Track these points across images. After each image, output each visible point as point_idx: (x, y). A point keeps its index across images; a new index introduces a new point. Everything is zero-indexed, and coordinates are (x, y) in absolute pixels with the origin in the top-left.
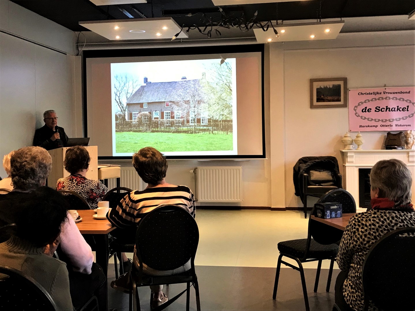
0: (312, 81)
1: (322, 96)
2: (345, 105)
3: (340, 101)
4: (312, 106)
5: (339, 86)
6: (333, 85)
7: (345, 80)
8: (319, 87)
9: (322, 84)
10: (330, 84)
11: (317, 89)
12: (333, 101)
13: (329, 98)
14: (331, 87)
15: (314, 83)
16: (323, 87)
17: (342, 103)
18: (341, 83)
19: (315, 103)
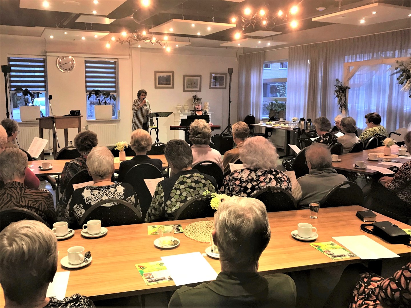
0: (156, 72)
1: (161, 82)
2: (173, 87)
3: (170, 85)
4: (156, 87)
5: (170, 76)
6: (167, 76)
7: (173, 73)
8: (159, 76)
9: (161, 74)
10: (165, 75)
11: (158, 77)
12: (167, 84)
13: (165, 83)
14: (166, 76)
15: (157, 74)
16: (161, 76)
17: (171, 86)
18: (171, 74)
19: (158, 85)
